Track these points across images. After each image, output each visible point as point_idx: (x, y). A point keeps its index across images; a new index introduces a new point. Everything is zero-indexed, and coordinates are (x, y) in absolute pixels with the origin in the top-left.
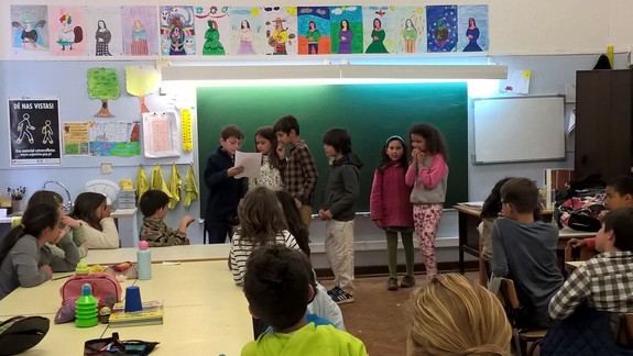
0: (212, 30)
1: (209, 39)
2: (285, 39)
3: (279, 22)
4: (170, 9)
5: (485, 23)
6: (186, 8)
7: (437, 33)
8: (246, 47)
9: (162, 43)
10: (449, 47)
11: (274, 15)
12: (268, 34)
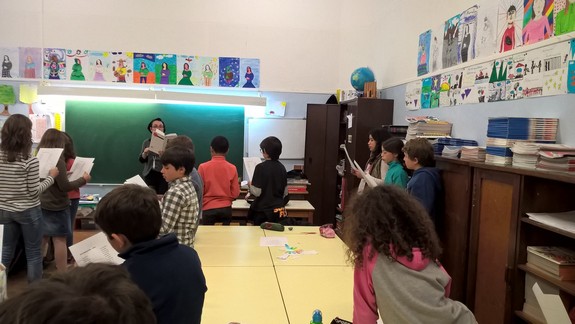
0: (77, 65)
1: (75, 70)
2: (125, 73)
3: (121, 62)
4: (50, 50)
5: (258, 71)
6: (61, 50)
7: (225, 74)
8: (99, 77)
9: (44, 71)
10: (234, 84)
11: (118, 58)
12: (114, 69)
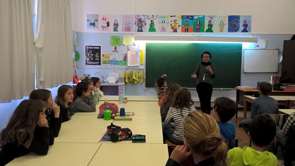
0: (152, 23)
1: (151, 26)
2: (177, 27)
3: (175, 21)
4: (138, 16)
5: (250, 22)
6: (143, 16)
7: (232, 25)
8: (163, 29)
9: (135, 27)
10: (236, 31)
11: (173, 18)
12: (171, 25)
